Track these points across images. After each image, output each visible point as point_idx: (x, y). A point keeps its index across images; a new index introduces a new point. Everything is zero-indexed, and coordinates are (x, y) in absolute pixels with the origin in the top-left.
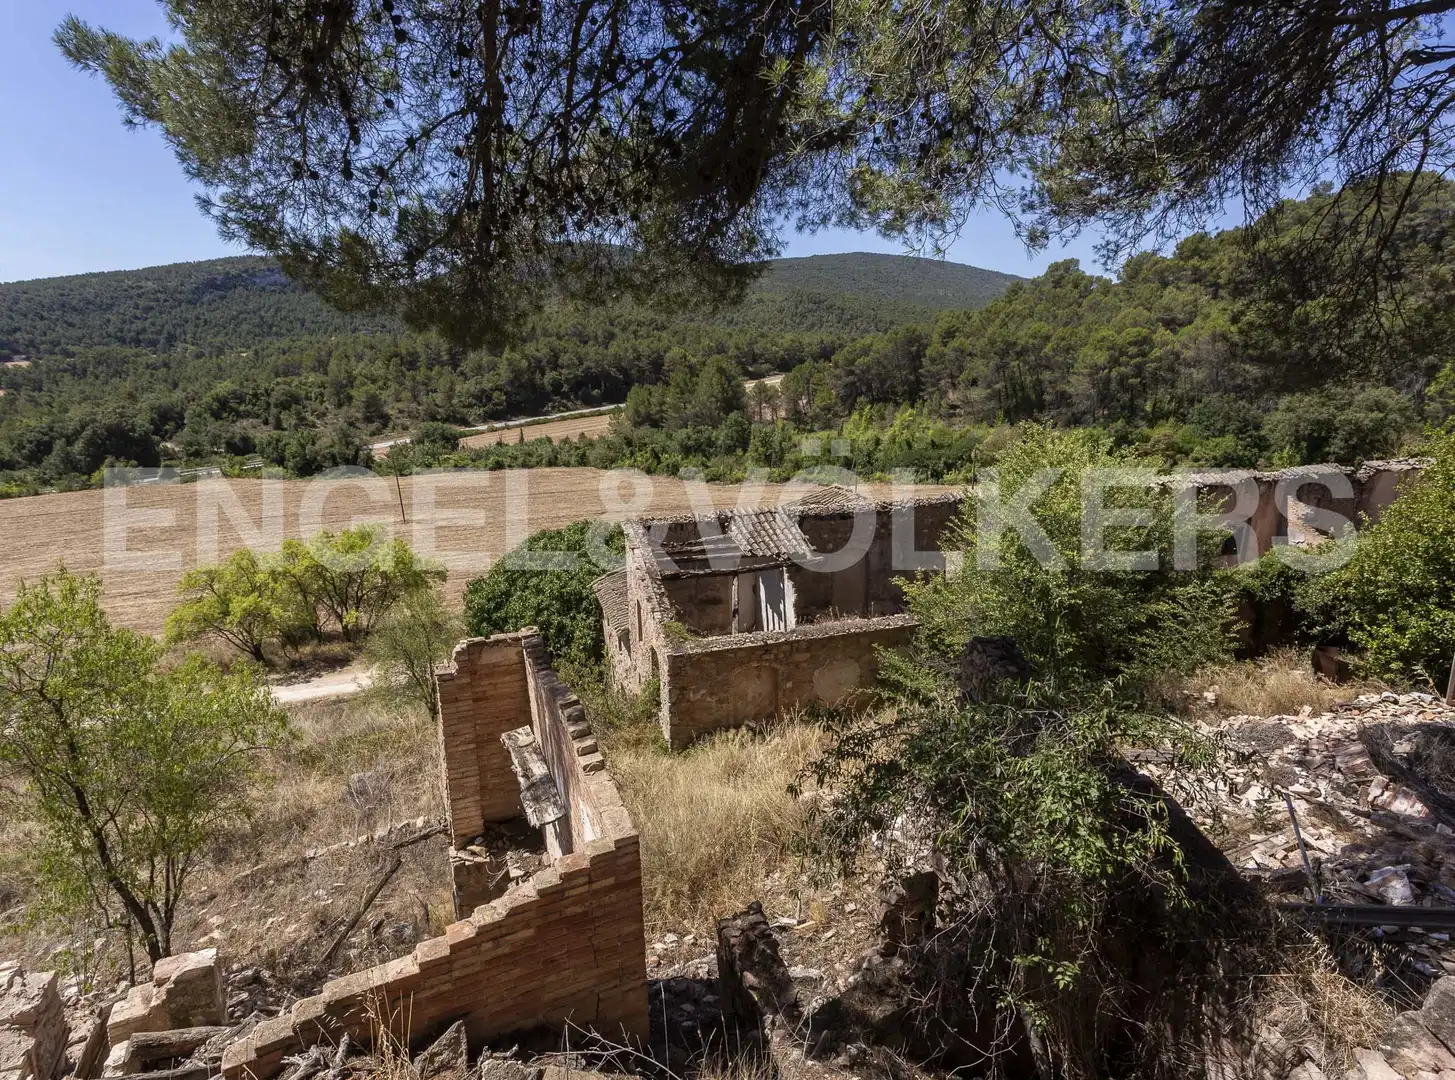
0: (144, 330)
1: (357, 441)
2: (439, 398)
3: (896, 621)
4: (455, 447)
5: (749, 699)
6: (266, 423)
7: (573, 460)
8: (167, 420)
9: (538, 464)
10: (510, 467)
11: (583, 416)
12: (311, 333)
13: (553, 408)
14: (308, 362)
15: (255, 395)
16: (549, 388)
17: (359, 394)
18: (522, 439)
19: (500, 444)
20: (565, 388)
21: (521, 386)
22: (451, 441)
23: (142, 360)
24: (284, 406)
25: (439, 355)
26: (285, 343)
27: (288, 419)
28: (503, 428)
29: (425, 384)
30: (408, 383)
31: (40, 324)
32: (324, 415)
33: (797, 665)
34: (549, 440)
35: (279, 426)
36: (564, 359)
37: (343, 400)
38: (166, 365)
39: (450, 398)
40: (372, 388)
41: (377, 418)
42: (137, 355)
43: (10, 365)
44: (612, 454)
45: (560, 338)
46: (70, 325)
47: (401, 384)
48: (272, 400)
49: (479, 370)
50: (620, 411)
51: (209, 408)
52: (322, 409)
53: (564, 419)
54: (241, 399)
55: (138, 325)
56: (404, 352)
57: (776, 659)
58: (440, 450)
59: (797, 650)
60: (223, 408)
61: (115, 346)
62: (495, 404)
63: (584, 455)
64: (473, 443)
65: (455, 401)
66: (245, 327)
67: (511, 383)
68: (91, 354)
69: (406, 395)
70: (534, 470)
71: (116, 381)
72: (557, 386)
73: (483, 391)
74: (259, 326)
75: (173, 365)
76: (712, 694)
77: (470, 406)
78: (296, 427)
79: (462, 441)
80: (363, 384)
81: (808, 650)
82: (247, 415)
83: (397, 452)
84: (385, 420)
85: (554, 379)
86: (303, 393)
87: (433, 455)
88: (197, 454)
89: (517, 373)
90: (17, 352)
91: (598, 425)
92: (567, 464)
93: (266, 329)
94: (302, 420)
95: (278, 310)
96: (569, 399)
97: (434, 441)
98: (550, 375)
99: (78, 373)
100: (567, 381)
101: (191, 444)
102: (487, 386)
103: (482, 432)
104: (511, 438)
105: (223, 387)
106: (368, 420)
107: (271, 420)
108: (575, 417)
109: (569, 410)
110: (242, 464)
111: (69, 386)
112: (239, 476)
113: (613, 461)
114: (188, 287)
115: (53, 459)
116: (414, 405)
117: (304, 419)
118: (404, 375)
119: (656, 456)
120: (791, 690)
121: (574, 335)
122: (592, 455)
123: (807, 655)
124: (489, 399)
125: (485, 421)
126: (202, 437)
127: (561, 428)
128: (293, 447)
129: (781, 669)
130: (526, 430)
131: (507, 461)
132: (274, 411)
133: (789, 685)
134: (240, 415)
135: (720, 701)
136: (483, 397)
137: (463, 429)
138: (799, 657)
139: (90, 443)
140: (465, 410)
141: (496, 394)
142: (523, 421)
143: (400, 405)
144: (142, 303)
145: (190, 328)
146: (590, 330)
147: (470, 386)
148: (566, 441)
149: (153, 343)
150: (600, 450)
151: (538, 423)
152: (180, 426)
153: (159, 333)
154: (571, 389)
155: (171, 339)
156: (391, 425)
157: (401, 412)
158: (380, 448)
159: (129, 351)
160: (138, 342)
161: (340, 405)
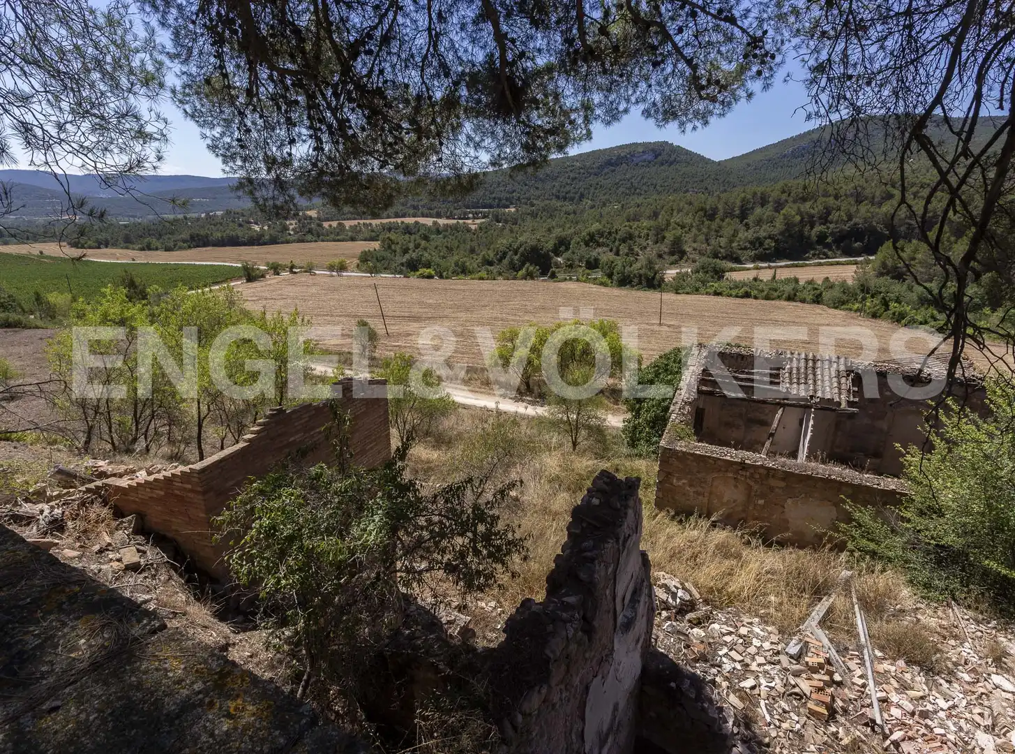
0: (569, 192)
1: (657, 267)
2: (723, 241)
3: (890, 484)
4: (721, 277)
5: (725, 500)
6: (611, 250)
7: (809, 298)
8: (562, 245)
9: (779, 298)
10: (756, 298)
11: (838, 263)
12: (659, 193)
13: (814, 255)
14: (648, 212)
15: (610, 233)
16: (814, 238)
17: (669, 236)
18: (774, 277)
19: (755, 279)
20: (829, 240)
21: (790, 236)
22: (719, 274)
23: (564, 209)
24: (624, 240)
25: (733, 210)
26: (639, 200)
27: (624, 249)
28: (766, 268)
29: (717, 231)
30: (705, 230)
31: (525, 188)
32: (645, 248)
33: (772, 489)
34: (796, 280)
35: (617, 254)
36: (834, 216)
37: (660, 239)
38: (575, 213)
39: (731, 241)
40: (679, 231)
41: (678, 253)
42: (562, 206)
43: (507, 210)
44: (845, 298)
45: (836, 197)
46: (537, 188)
47: (699, 230)
48: (618, 237)
49: (759, 222)
50: (868, 262)
51: (583, 240)
52: (645, 244)
53: (820, 264)
54: (602, 235)
55: (568, 188)
56: (708, 207)
57: (752, 476)
58: (710, 279)
59: (773, 476)
60: (591, 240)
61: (554, 201)
62: (765, 249)
63: (820, 294)
64: (737, 276)
65: (735, 245)
66: (621, 189)
67: (782, 233)
68: (542, 204)
69: (702, 237)
70: (773, 302)
71: (549, 220)
72: (822, 238)
73: (758, 239)
74: (629, 189)
75: (578, 212)
76: (691, 486)
77: (745, 249)
78: (627, 255)
79: (727, 275)
80: (674, 229)
81: (783, 479)
82: (603, 245)
83: (681, 277)
84: (682, 253)
85: (821, 232)
86: (637, 233)
87: (704, 282)
88: (571, 266)
89: (789, 225)
90: (512, 204)
91: (845, 272)
92: (803, 301)
93: (633, 190)
94: (631, 249)
95: (642, 178)
96: (830, 249)
97: (707, 272)
98: (818, 228)
99: (534, 215)
100: (832, 234)
101: (568, 260)
102: (762, 234)
103: (749, 269)
104: (766, 275)
105: (596, 226)
106: (672, 253)
107: (614, 249)
108: (832, 264)
109: (828, 257)
110: (588, 274)
111: (529, 222)
112: (585, 282)
113: (843, 303)
114: (597, 165)
115: (506, 261)
116: (704, 246)
117: (632, 250)
118: (703, 222)
119: (886, 304)
120: (763, 507)
121: (852, 195)
122: (827, 296)
123: (783, 484)
124: (761, 244)
125: (753, 261)
126: (576, 257)
127: (811, 273)
128: (619, 268)
129: (756, 487)
130: (779, 271)
131: (754, 293)
132: (617, 243)
133: (761, 502)
134: (599, 245)
135: (698, 493)
136: (756, 243)
137: (734, 265)
138: (773, 482)
139: (522, 255)
140: (740, 252)
141: (768, 241)
142: (783, 264)
143: (695, 245)
144: (572, 175)
145: (592, 190)
146: (868, 192)
147: (750, 235)
148: (811, 282)
149: (572, 199)
150: (836, 293)
151: (797, 266)
152: (567, 249)
153: (576, 193)
154: (834, 241)
155: (582, 196)
156: (685, 257)
157: (695, 249)
158: (671, 273)
159: (559, 204)
160: (565, 199)
161: (656, 242)
